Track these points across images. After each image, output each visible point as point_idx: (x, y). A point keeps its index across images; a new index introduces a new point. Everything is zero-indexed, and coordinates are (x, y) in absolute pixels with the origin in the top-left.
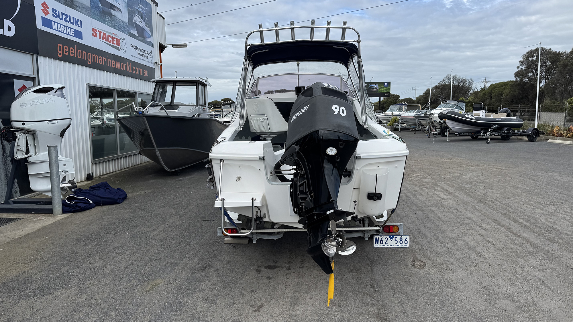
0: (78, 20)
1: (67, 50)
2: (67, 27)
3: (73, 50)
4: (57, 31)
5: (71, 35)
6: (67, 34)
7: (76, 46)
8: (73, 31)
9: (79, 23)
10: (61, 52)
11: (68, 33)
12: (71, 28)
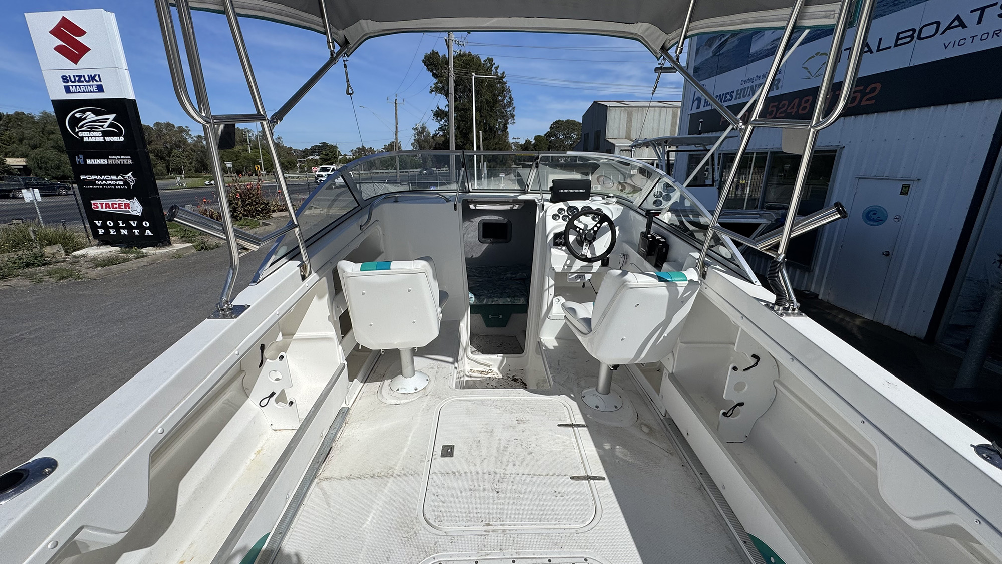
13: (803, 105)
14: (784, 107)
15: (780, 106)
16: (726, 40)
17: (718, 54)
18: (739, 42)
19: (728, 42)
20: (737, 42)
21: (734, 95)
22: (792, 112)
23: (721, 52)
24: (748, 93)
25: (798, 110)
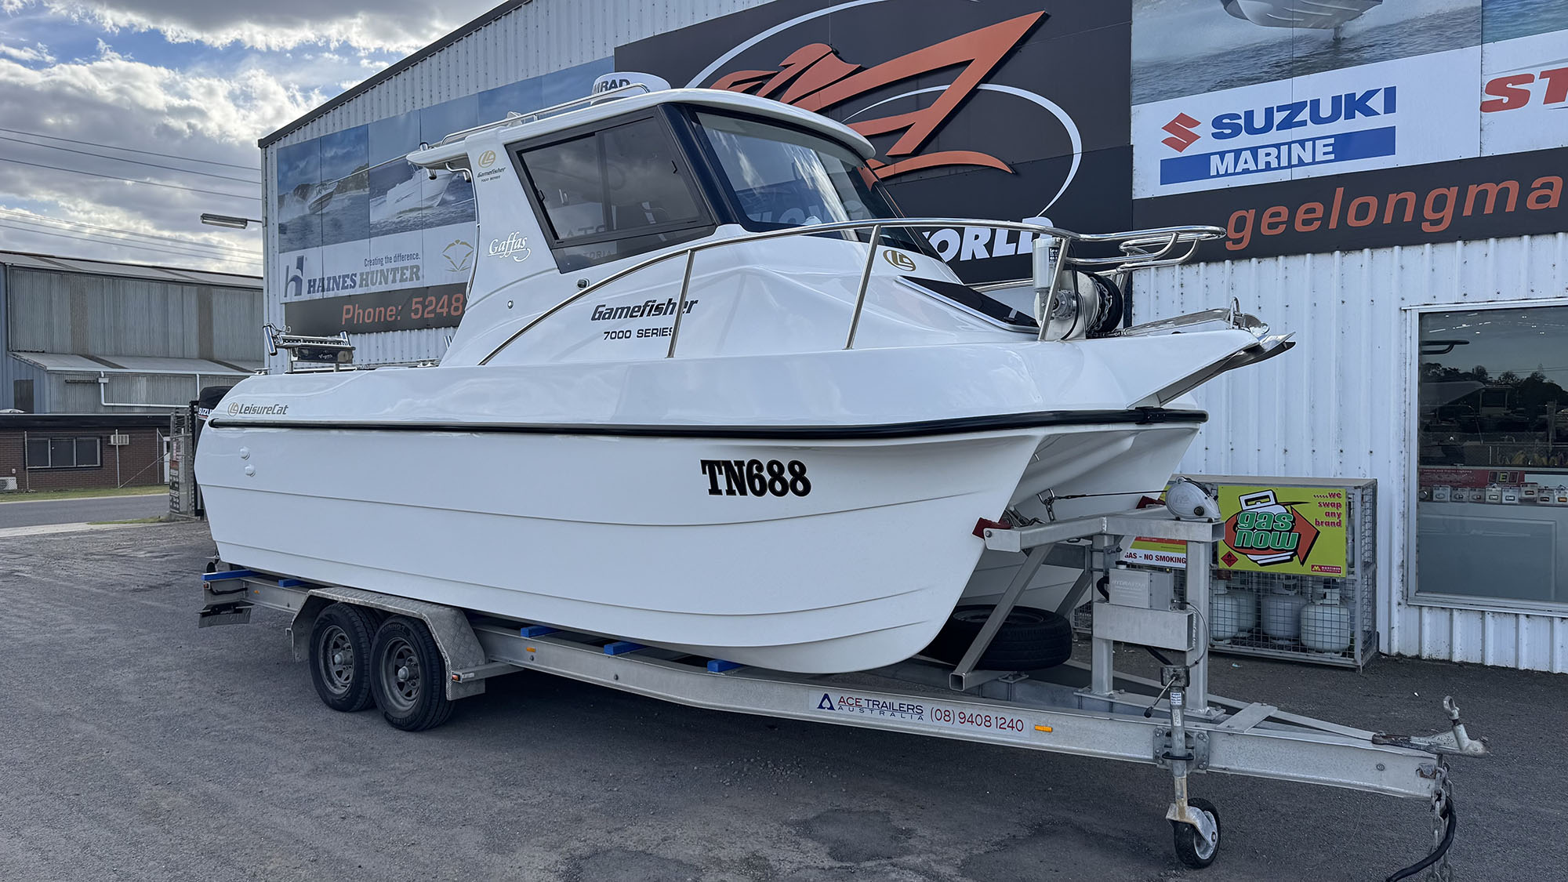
0: (1370, 94)
1: (1284, 217)
2: (1289, 144)
3: (1319, 208)
4: (1234, 174)
5: (1314, 163)
6: (1290, 166)
7: (1340, 191)
8: (1324, 146)
9: (1377, 103)
10: (1247, 233)
11: (1295, 161)
12: (1314, 140)
13: (455, 304)
14: (432, 305)
15: (426, 304)
16: (330, 195)
17: (320, 212)
18: (352, 204)
19: (332, 199)
20: (347, 202)
21: (358, 279)
22: (443, 313)
23: (324, 211)
24: (379, 280)
25: (449, 310)
